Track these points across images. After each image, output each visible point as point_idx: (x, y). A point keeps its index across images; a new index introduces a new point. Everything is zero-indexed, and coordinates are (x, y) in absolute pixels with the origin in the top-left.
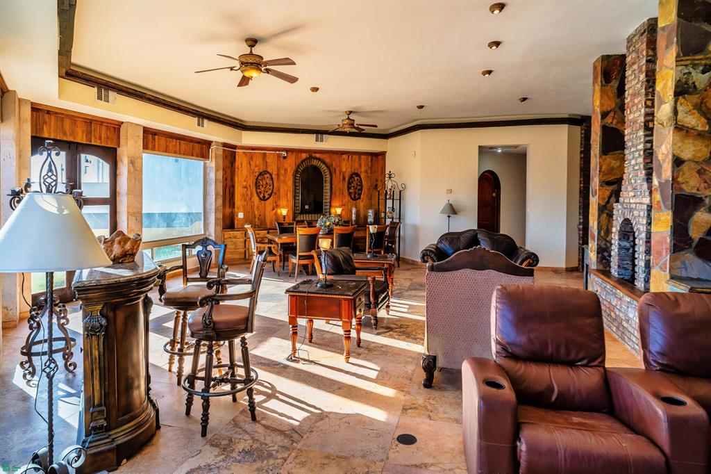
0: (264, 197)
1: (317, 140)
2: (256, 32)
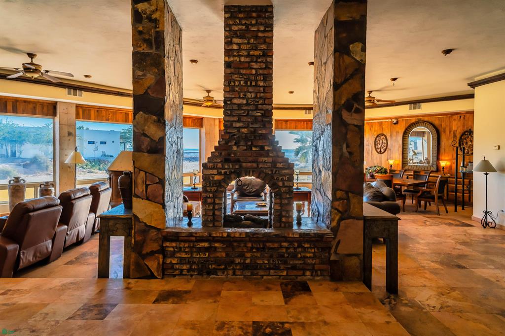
0: (381, 151)
1: (410, 109)
2: (209, 88)
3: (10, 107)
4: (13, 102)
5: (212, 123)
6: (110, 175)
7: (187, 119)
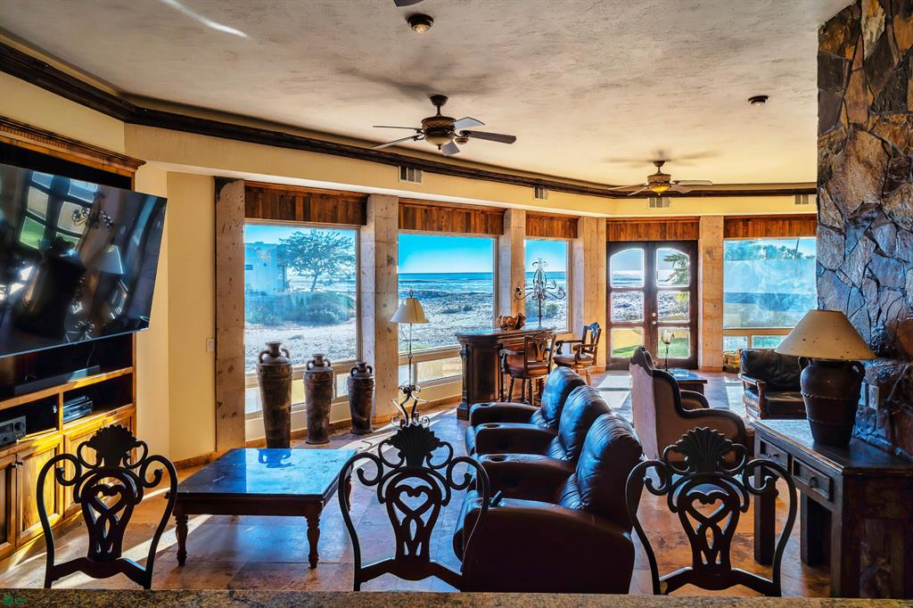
3: (299, 210)
4: (304, 198)
5: (594, 227)
6: (467, 346)
7: (556, 222)
